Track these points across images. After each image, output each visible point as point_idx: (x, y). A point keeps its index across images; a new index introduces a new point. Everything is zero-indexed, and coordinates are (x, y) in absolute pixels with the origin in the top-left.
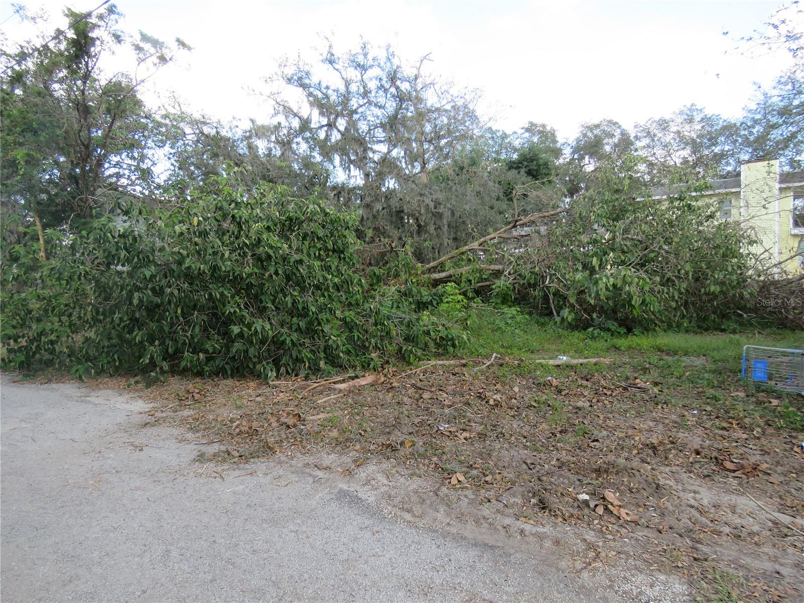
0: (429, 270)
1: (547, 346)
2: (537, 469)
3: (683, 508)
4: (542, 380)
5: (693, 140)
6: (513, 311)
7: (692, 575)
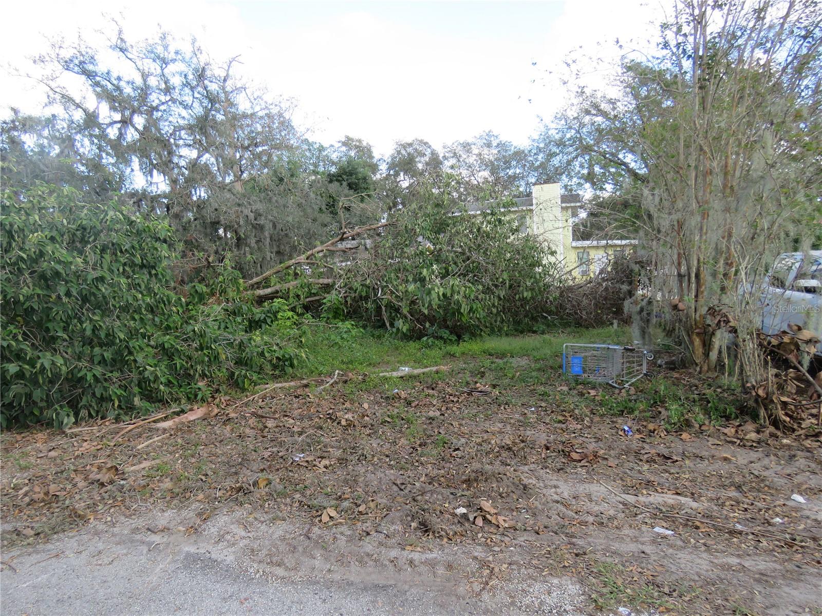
0: (252, 286)
1: (386, 358)
2: (408, 489)
3: (551, 505)
4: (389, 394)
6: (348, 324)
7: (580, 572)
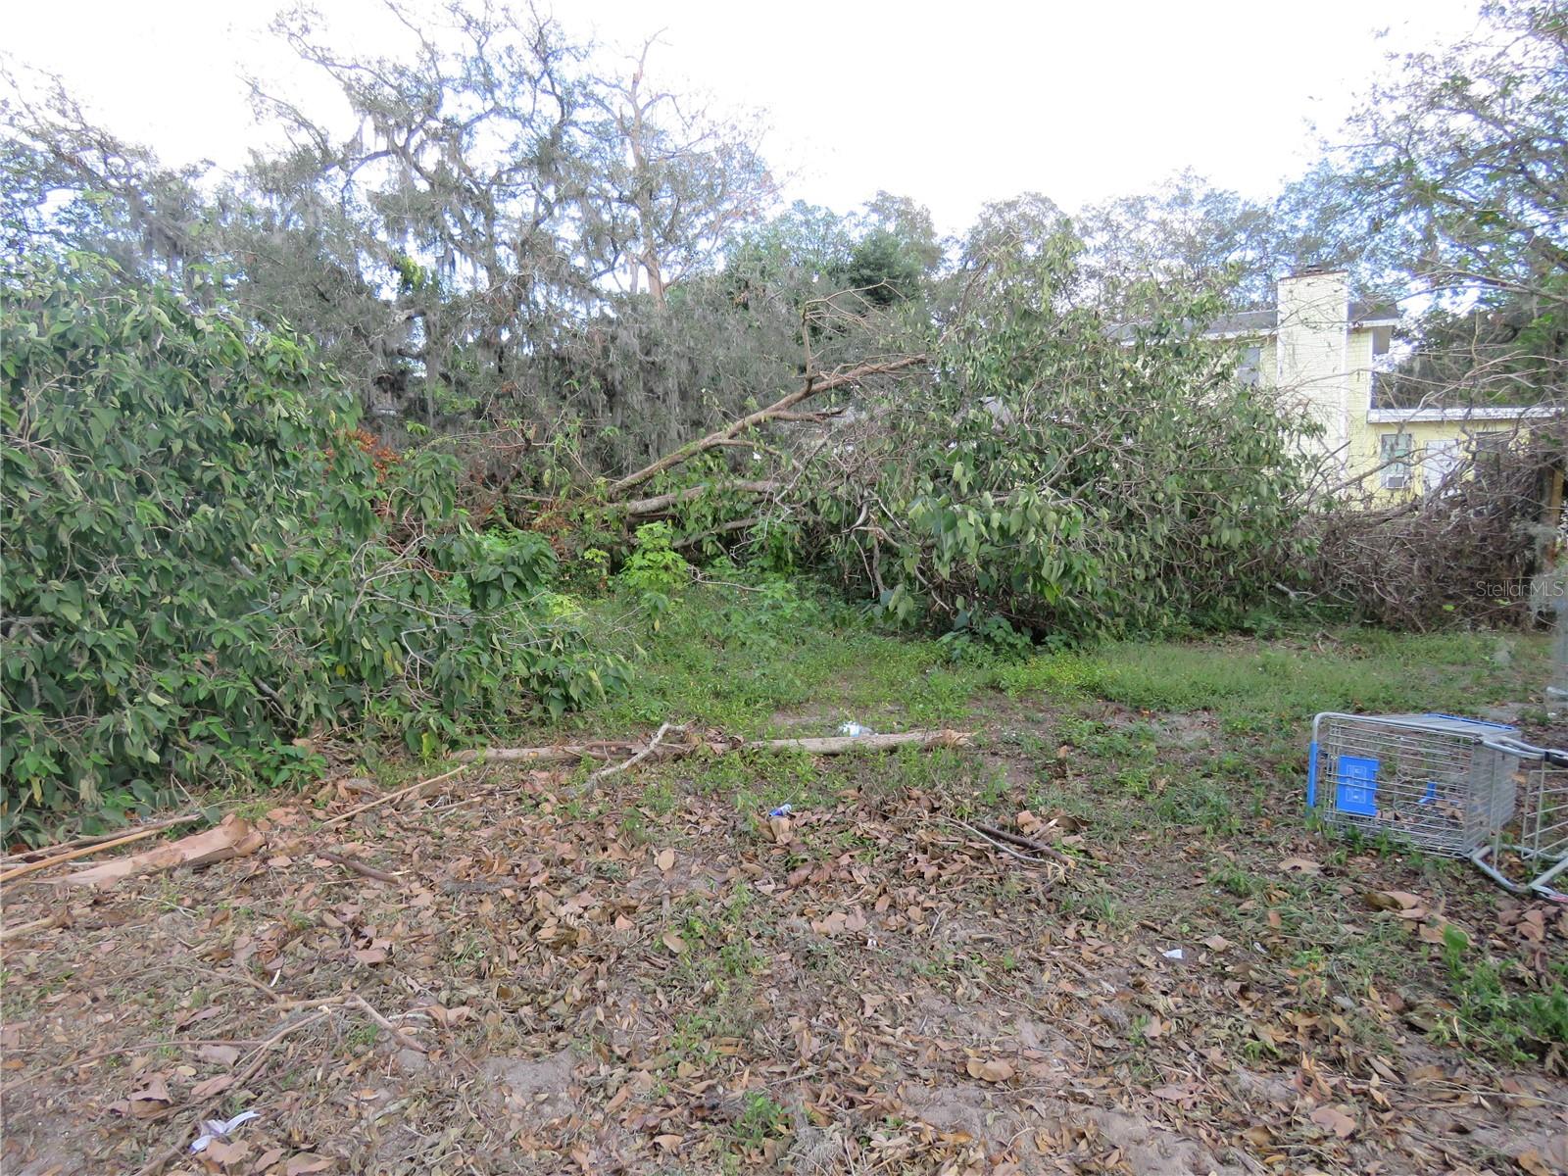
0: (623, 491)
5: (1191, 240)
6: (778, 590)
